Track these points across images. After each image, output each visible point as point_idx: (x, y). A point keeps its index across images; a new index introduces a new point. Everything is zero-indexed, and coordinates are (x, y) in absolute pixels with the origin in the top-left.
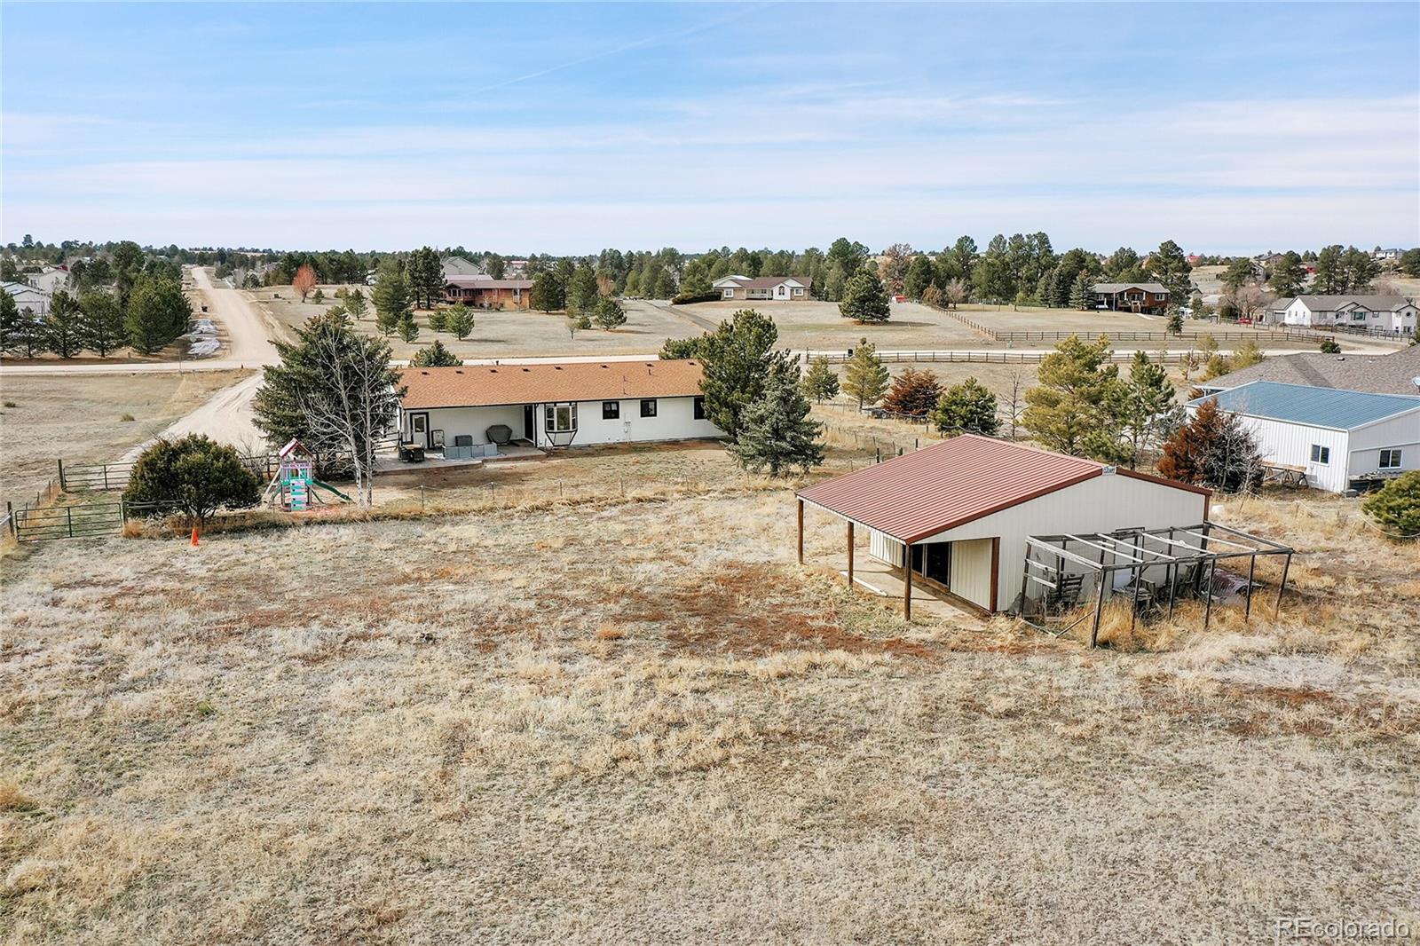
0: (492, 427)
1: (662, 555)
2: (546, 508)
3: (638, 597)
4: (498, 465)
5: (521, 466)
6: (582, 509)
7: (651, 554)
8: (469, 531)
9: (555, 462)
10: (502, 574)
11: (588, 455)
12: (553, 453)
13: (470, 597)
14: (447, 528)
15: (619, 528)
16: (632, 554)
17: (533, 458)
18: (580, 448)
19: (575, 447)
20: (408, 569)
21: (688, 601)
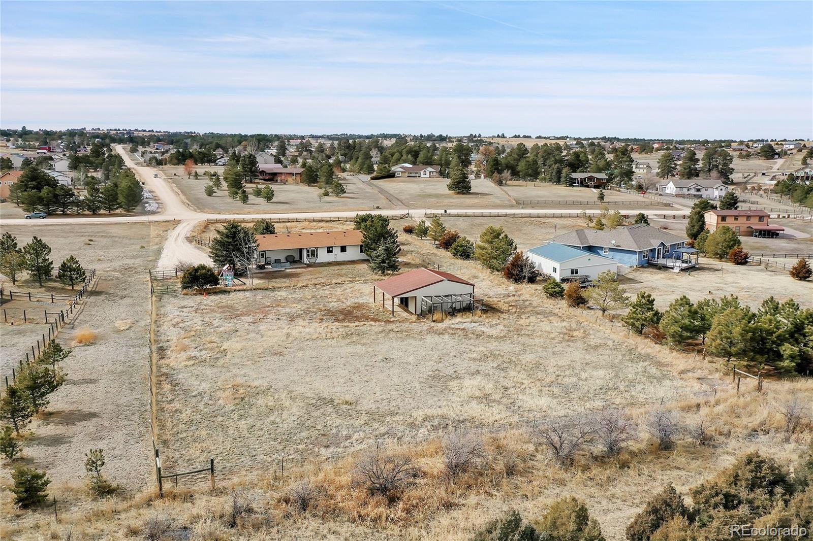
0: (288, 256)
1: (339, 300)
2: (306, 286)
3: (329, 310)
4: (290, 270)
5: (298, 270)
6: (317, 287)
7: (335, 300)
8: (283, 293)
9: (310, 269)
10: (294, 305)
11: (321, 266)
12: (309, 266)
13: (287, 310)
14: (277, 292)
15: (328, 292)
16: (330, 300)
17: (302, 268)
18: (319, 263)
19: (317, 263)
20: (269, 304)
21: (342, 312)
